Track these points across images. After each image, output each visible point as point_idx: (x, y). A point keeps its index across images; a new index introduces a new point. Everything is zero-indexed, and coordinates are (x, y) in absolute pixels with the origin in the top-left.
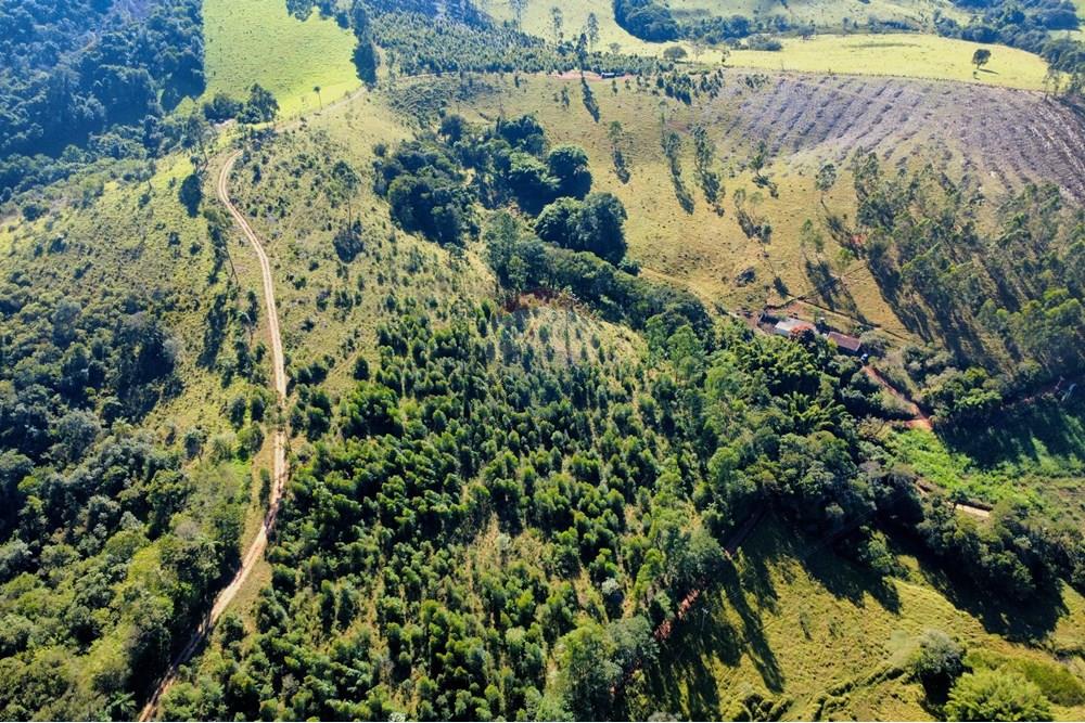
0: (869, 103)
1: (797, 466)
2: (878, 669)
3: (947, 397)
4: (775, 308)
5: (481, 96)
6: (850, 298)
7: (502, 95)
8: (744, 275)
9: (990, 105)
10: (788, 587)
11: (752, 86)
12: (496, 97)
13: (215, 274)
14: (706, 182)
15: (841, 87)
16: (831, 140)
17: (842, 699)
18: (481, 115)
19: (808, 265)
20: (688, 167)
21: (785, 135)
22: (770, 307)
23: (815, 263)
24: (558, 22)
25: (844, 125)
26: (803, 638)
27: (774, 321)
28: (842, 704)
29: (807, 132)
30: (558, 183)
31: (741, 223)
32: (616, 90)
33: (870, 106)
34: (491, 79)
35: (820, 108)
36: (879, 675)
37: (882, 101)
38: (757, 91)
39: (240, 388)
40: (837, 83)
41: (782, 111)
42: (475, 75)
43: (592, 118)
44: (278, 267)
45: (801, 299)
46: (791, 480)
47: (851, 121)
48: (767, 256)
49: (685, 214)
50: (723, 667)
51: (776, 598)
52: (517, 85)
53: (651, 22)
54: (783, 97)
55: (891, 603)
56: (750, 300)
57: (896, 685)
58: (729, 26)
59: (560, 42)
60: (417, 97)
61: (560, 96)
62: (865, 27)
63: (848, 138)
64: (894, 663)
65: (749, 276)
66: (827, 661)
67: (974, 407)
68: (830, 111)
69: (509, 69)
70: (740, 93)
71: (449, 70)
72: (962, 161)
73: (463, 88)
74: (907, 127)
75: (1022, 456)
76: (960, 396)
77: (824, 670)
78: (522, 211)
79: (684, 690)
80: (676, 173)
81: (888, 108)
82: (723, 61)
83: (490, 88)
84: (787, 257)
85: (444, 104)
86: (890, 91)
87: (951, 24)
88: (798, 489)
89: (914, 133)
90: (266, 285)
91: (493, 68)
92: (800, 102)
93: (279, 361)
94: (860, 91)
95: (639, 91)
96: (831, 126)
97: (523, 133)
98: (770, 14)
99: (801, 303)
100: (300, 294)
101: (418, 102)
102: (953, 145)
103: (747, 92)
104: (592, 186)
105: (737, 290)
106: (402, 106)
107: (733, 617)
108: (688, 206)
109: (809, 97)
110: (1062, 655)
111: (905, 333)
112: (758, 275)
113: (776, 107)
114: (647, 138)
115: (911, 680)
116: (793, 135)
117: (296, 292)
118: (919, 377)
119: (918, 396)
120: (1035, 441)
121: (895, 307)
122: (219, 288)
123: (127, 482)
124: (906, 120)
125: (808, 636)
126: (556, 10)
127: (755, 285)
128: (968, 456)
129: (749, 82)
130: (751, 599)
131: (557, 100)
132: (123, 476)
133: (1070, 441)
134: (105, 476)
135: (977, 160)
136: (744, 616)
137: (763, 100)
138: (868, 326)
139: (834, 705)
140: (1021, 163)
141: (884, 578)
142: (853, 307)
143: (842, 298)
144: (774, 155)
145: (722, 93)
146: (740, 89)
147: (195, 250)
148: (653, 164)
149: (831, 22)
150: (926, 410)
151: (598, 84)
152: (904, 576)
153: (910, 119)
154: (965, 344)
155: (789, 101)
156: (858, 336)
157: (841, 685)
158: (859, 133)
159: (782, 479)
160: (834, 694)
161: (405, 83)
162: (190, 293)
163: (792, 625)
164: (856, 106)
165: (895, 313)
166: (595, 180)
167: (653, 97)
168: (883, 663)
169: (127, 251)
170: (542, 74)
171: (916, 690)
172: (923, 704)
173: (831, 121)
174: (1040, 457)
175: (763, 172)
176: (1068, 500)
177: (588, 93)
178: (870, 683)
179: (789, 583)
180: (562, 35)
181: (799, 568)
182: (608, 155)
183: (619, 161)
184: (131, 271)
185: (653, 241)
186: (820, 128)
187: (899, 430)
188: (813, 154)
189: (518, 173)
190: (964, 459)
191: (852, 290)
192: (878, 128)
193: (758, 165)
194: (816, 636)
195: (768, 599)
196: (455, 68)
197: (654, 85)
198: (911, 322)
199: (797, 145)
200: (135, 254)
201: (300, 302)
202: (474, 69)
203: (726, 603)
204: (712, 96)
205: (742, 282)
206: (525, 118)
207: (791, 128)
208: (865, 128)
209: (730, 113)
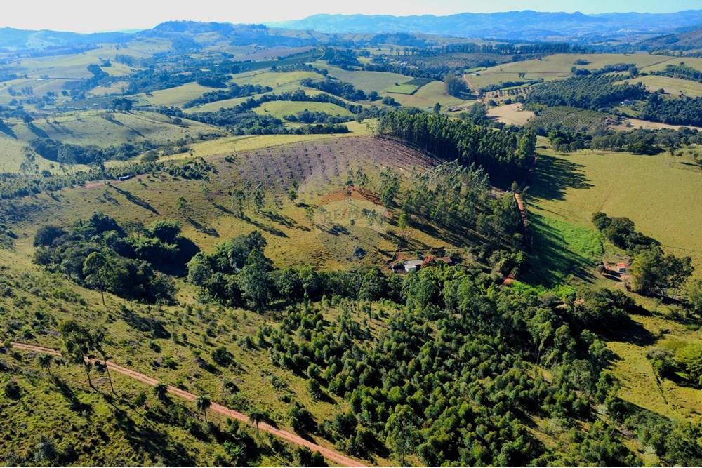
2: (654, 382)
4: (392, 261)
5: (32, 214)
8: (357, 252)
11: (233, 162)
15: (282, 152)
16: (309, 177)
22: (389, 261)
23: (382, 232)
25: (307, 168)
27: (401, 267)
29: (292, 176)
30: (176, 247)
32: (145, 185)
33: (309, 156)
34: (28, 200)
35: (285, 164)
36: (658, 385)
38: (239, 164)
40: (277, 151)
41: (266, 170)
42: (11, 201)
44: (129, 363)
45: (397, 251)
47: (309, 165)
48: (357, 238)
49: (283, 238)
56: (376, 263)
57: (664, 384)
61: (103, 198)
64: (652, 376)
68: (292, 163)
69: (35, 192)
70: (230, 167)
73: (10, 213)
74: (341, 160)
81: (318, 155)
83: (34, 207)
85: (4, 227)
86: (310, 148)
89: (348, 162)
95: (163, 181)
96: (301, 170)
100: (183, 371)
102: (372, 162)
104: (195, 244)
105: (362, 261)
110: (663, 336)
113: (260, 168)
114: (201, 205)
115: (662, 379)
116: (287, 180)
117: (178, 372)
118: (485, 261)
119: (497, 269)
129: (229, 161)
131: (103, 202)
135: (388, 165)
137: (249, 167)
138: (442, 250)
145: (218, 169)
146: (228, 165)
153: (337, 157)
155: (264, 165)
158: (320, 169)
166: (193, 240)
167: (177, 182)
168: (651, 378)
170: (67, 189)
171: (668, 382)
173: (298, 168)
175: (297, 201)
178: (662, 390)
182: (185, 223)
183: (197, 225)
185: (284, 256)
186: (297, 173)
188: (309, 184)
189: (146, 247)
191: (413, 238)
197: (170, 177)
201: (196, 376)
204: (215, 172)
205: (360, 256)
206: (96, 217)
207: (282, 177)
208: (320, 166)
209: (237, 178)
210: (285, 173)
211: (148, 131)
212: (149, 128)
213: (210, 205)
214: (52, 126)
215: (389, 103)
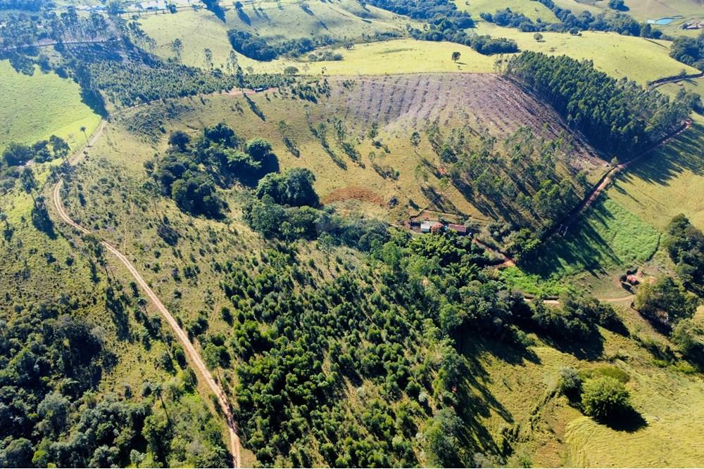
1: (473, 303)
2: (546, 395)
3: (518, 248)
4: (415, 217)
5: (183, 114)
6: (450, 203)
7: (197, 112)
8: (392, 201)
9: (474, 84)
10: (490, 367)
11: (348, 88)
12: (193, 113)
13: (95, 276)
14: (346, 150)
15: (396, 83)
16: (404, 115)
17: (538, 415)
18: (188, 126)
19: (423, 189)
20: (332, 141)
21: (378, 115)
22: (412, 217)
23: (426, 188)
24: (209, 57)
25: (407, 105)
26: (509, 391)
27: (418, 225)
28: (539, 418)
29: (389, 111)
30: (260, 164)
31: (377, 171)
32: (269, 99)
33: (416, 92)
34: (185, 101)
35: (390, 97)
36: (547, 398)
37: (421, 89)
38: (352, 90)
39: (159, 349)
40: (393, 80)
41: (371, 100)
42: (173, 100)
43: (260, 118)
44: (135, 261)
45: (426, 209)
46: (474, 311)
47: (410, 102)
48: (399, 188)
49: (343, 171)
50: (486, 419)
51: (488, 375)
52: (204, 103)
53: (259, 49)
54: (367, 92)
55: (536, 360)
56: (400, 215)
57: (555, 400)
58: (301, 45)
59: (212, 69)
60: (142, 121)
61: (234, 107)
62: (374, 37)
63: (412, 113)
64: (550, 389)
65: (395, 201)
66: (524, 399)
67: (532, 248)
68: (397, 97)
69: (194, 93)
70: (343, 92)
71: (154, 100)
72: (475, 118)
73: (169, 111)
74: (441, 102)
75: (558, 268)
76: (524, 245)
77: (525, 404)
78: (244, 185)
79: (476, 438)
80: (326, 146)
81: (426, 92)
82: (323, 73)
83: (186, 107)
84: (410, 186)
85: (161, 123)
86: (423, 83)
87: (418, 31)
88: (478, 315)
89: (445, 105)
90: (134, 275)
91: (183, 94)
92: (379, 94)
93: (174, 324)
94: (407, 84)
95: (283, 98)
97: (222, 135)
98: (319, 34)
99: (427, 211)
100: (159, 275)
101: (144, 124)
102: (468, 110)
103: (346, 91)
104: (279, 162)
105: (391, 210)
106: (135, 129)
107: (477, 393)
108: (343, 166)
109: (382, 90)
110: (612, 360)
111: (484, 217)
112: (399, 200)
113: (366, 98)
114: (300, 127)
115: (560, 395)
116: (382, 115)
117: (156, 275)
118: (499, 239)
119: (503, 250)
120: (560, 259)
121: (474, 204)
122: (103, 284)
123: (116, 431)
124: (438, 98)
125: (510, 389)
126: (207, 50)
127: (399, 206)
128: (536, 275)
129: (345, 86)
130: (479, 379)
131: (233, 110)
132: (111, 429)
133: (574, 254)
134: (97, 433)
135: (481, 116)
136: (480, 390)
137: (358, 95)
138: (466, 217)
139: (536, 420)
140: (501, 114)
141: (527, 348)
142: (454, 208)
143: (447, 205)
144: (378, 128)
145: (332, 93)
146: (342, 90)
147: (70, 262)
148: (310, 143)
149: (355, 36)
150: (509, 255)
151: (257, 97)
152: (534, 344)
153: (440, 97)
154: (513, 217)
155: (372, 95)
156: (463, 224)
157: (534, 409)
158: (417, 108)
159: (469, 312)
160: (534, 414)
161: (130, 112)
162: (84, 293)
163: (501, 387)
164: (409, 93)
165: (476, 207)
166: (279, 158)
167: (293, 101)
168: (546, 391)
169: (17, 274)
170: (216, 94)
171: (564, 399)
172: (570, 405)
173: (399, 103)
174: (565, 267)
175: (376, 139)
176: (583, 285)
177: (252, 104)
178: (545, 403)
179: (490, 365)
180: (212, 65)
181: (491, 356)
182: (280, 141)
183: (289, 144)
184: (28, 287)
185: (332, 191)
186: (395, 108)
187: (501, 269)
188: (398, 124)
189: (233, 162)
190: (535, 277)
191: (450, 199)
192: (425, 104)
193: (373, 135)
194: (513, 388)
195: (485, 377)
196: (158, 98)
197: (291, 95)
198: (485, 210)
199: (387, 120)
200: (25, 275)
201: (164, 281)
202: (171, 96)
203: (470, 386)
204: (328, 96)
205: (392, 206)
206: (220, 125)
207: (379, 110)
208: (419, 105)
209: (342, 105)
210: (384, 107)
211: (334, 23)
212: (336, 20)
213: (307, 129)
214: (256, 12)
215: (615, 7)
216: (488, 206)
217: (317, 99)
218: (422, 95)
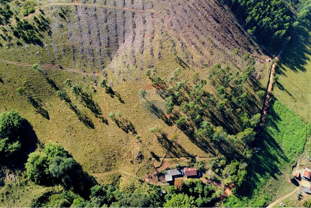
0: (124, 13)
4: (159, 167)
6: (180, 147)
8: (138, 157)
11: (65, 18)
19: (158, 138)
21: (100, 51)
22: (157, 168)
23: (160, 136)
25: (122, 33)
27: (163, 175)
29: (109, 44)
31: (118, 125)
33: (125, 15)
35: (105, 24)
37: (128, 9)
38: (69, 22)
41: (90, 32)
45: (165, 157)
48: (141, 141)
54: (84, 21)
56: (148, 168)
65: (141, 156)
67: (242, 182)
70: (62, 26)
72: (180, 44)
75: (256, 183)
80: (69, 101)
92: (94, 23)
94: (115, 4)
96: (116, 36)
99: (166, 159)
103: (64, 23)
104: (34, 129)
105: (140, 165)
112: (143, 154)
113: (86, 31)
114: (38, 81)
116: (104, 49)
118: (219, 172)
120: (256, 174)
121: (197, 144)
127: (145, 160)
128: (245, 197)
129: (61, 15)
133: (263, 167)
135: (184, 40)
138: (193, 158)
140: (197, 32)
142: (184, 151)
143: (178, 149)
144: (104, 67)
145: (52, 28)
146: (60, 23)
148: (53, 99)
156: (193, 166)
158: (131, 37)
173: (114, 32)
174: (260, 180)
176: (271, 190)
182: (26, 102)
185: (90, 156)
197: (15, 39)
198: (205, 147)
199: (109, 55)
207: (100, 44)
208: (132, 32)
209: (67, 44)
210: (103, 40)
216: (207, 143)
217: (42, 40)
218: (131, 18)
